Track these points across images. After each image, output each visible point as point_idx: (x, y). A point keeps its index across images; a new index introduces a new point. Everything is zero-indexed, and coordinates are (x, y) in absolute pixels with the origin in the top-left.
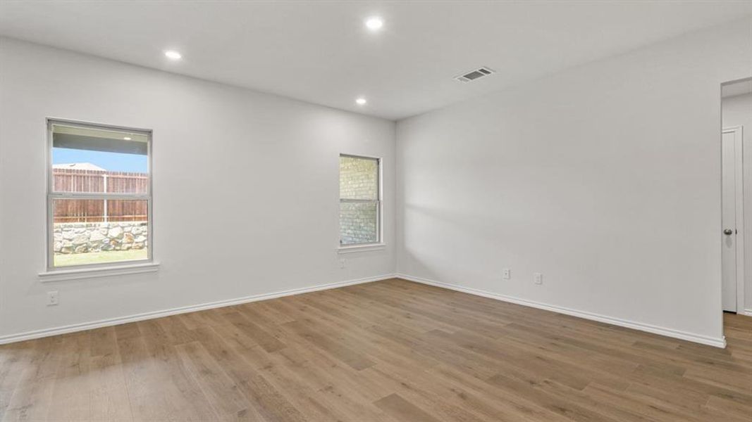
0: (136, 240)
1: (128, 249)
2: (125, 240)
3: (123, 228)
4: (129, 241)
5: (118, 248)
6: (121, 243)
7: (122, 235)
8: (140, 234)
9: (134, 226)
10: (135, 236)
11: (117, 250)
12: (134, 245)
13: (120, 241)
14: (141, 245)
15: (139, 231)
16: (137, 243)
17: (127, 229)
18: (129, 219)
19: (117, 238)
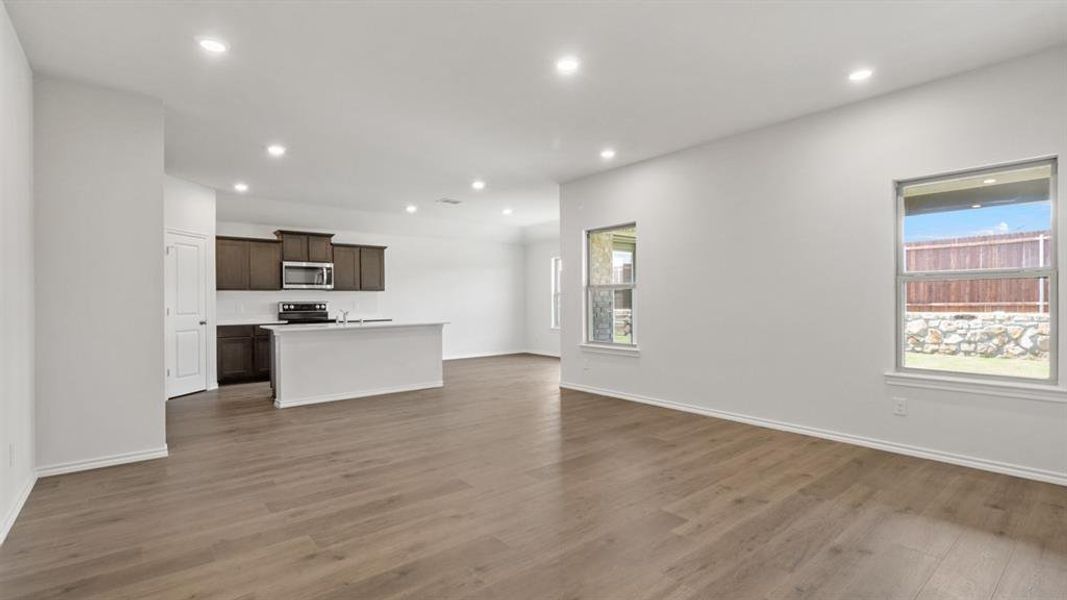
0: (946, 341)
1: (933, 352)
2: (929, 338)
3: (927, 321)
4: (935, 340)
5: (919, 349)
6: (924, 343)
7: (926, 331)
8: (954, 332)
9: (944, 319)
10: (946, 334)
11: (918, 352)
12: (943, 347)
13: (922, 340)
14: (953, 348)
15: (952, 328)
16: (947, 344)
17: (933, 323)
18: (939, 309)
19: (918, 335)
